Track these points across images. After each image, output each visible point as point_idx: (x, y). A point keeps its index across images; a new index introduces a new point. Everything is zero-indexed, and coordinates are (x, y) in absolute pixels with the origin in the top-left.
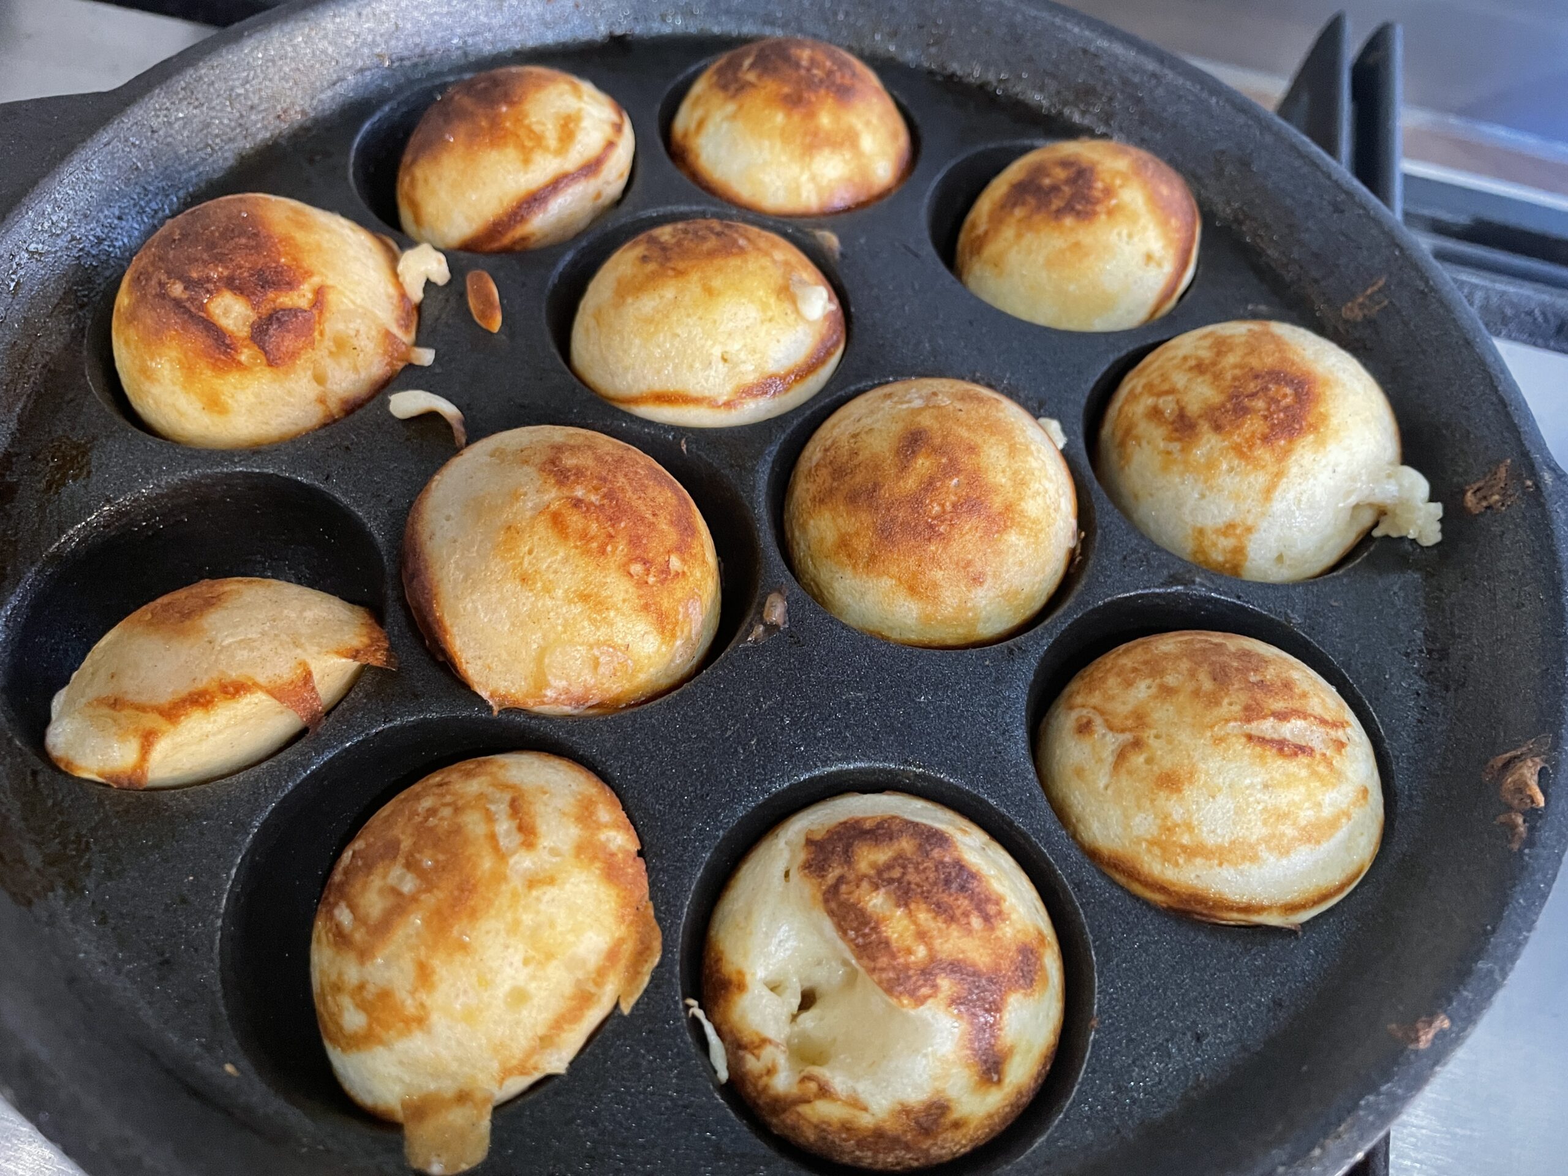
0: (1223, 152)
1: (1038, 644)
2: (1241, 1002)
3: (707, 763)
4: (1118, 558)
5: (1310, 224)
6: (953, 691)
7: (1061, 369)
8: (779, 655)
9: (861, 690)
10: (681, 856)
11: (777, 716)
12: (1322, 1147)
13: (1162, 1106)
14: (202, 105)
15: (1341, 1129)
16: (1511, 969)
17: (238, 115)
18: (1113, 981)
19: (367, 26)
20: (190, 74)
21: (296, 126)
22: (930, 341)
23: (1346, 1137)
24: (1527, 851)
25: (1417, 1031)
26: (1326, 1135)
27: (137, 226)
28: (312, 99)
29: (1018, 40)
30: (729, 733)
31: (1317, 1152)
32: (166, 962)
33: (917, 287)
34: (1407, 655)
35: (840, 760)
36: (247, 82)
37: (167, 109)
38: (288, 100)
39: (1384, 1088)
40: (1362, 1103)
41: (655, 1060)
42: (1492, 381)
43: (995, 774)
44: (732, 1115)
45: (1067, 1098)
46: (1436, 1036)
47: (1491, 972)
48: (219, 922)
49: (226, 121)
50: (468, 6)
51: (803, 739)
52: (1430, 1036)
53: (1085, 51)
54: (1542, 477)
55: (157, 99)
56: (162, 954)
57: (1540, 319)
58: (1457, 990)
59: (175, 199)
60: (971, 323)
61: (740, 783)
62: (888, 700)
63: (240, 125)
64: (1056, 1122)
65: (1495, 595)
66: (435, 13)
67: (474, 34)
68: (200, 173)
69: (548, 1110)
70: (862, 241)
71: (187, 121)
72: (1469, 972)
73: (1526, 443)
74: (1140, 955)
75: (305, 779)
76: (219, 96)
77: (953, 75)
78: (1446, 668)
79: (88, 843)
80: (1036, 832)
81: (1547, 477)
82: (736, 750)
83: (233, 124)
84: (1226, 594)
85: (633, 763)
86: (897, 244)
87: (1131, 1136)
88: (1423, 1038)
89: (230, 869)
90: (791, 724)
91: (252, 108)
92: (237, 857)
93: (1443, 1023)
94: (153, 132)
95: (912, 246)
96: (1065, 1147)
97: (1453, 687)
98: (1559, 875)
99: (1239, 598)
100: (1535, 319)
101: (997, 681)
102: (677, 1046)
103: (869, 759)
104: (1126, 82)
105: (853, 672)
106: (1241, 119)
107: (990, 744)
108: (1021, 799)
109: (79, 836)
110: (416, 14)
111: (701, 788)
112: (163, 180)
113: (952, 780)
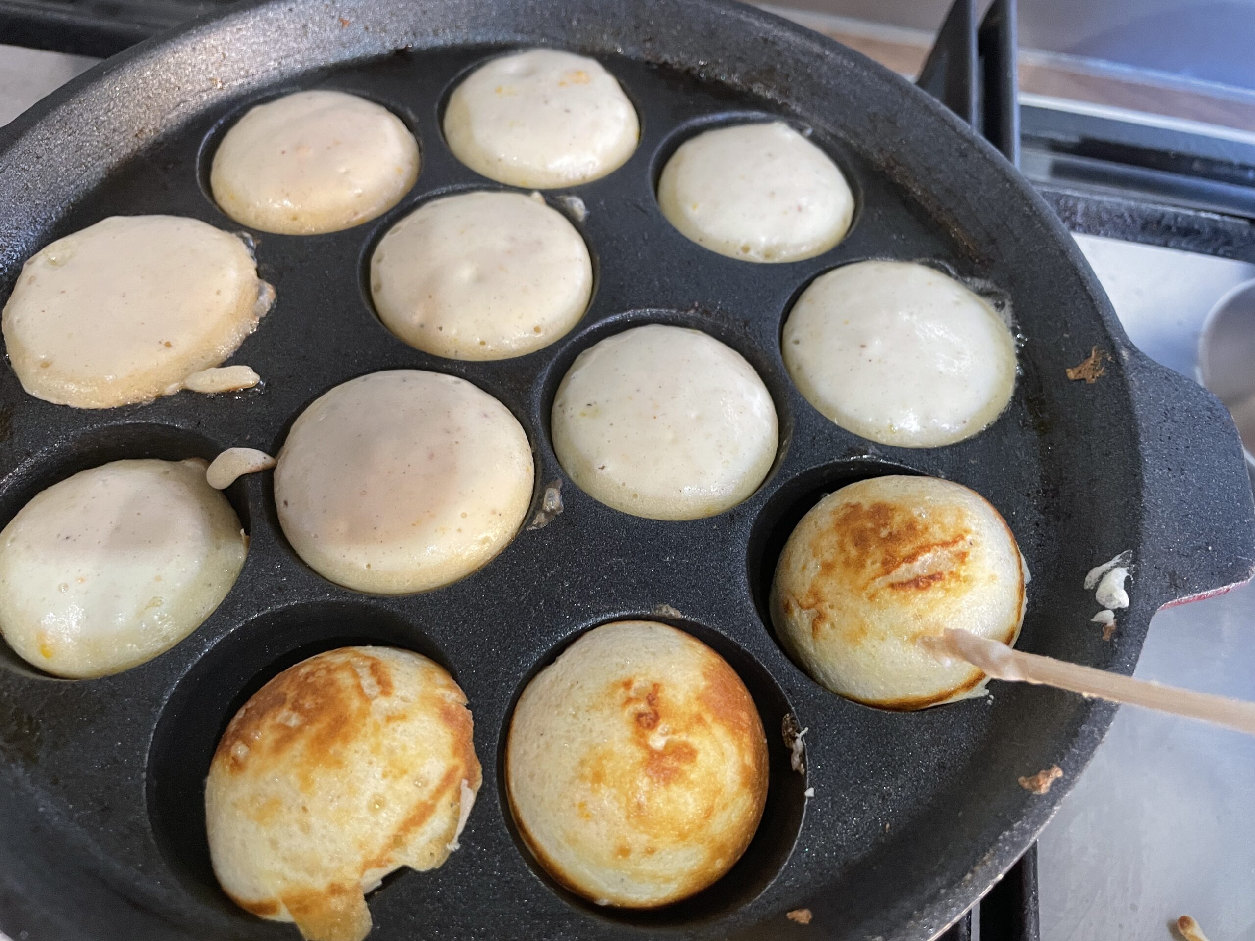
0: (875, 114)
1: (752, 510)
2: (915, 768)
3: (508, 623)
4: (809, 438)
5: (943, 167)
6: (690, 551)
7: (759, 294)
8: (558, 534)
9: (621, 557)
10: (493, 694)
11: (559, 581)
12: (973, 872)
13: (859, 850)
14: (75, 132)
15: (985, 858)
16: (1107, 730)
17: (104, 137)
18: (820, 759)
19: (201, 57)
20: (63, 110)
21: (151, 141)
22: (659, 280)
23: (989, 863)
24: (1116, 640)
25: (1039, 781)
26: (975, 864)
27: (31, 233)
28: (162, 118)
29: (712, 34)
30: (523, 598)
31: (969, 876)
32: (107, 808)
33: (646, 237)
34: (1028, 495)
35: (608, 611)
36: (109, 111)
37: (48, 139)
38: (143, 122)
39: (1015, 826)
40: (1001, 837)
41: (482, 850)
42: (1082, 283)
43: (725, 612)
44: (543, 885)
45: (790, 849)
46: (1053, 784)
47: (1092, 732)
48: (144, 775)
49: (95, 143)
50: (280, 35)
52: (1049, 784)
53: (766, 40)
54: (1120, 355)
55: (40, 132)
56: (103, 804)
57: (1129, 220)
58: (1067, 748)
59: (60, 209)
60: (689, 263)
61: (534, 635)
62: (642, 562)
63: (107, 145)
64: (783, 868)
65: (1090, 445)
66: (254, 43)
67: (287, 56)
68: (78, 186)
69: (404, 894)
70: (602, 203)
71: (64, 147)
72: (1076, 734)
73: (1108, 329)
74: (839, 739)
75: (200, 660)
76: (87, 124)
77: (666, 63)
78: (1058, 504)
79: (37, 722)
80: (757, 652)
81: (1125, 354)
82: (529, 610)
83: (101, 145)
84: (890, 459)
85: (451, 627)
86: (629, 204)
87: (838, 874)
88: (1044, 786)
89: (149, 733)
90: (570, 587)
91: (114, 131)
92: (153, 724)
93: (1057, 773)
94: (38, 158)
95: (641, 205)
96: (790, 886)
97: (1062, 518)
98: (1141, 656)
99: (901, 462)
100: (1125, 221)
101: (723, 541)
102: (499, 838)
103: (631, 609)
104: (797, 61)
105: (614, 543)
106: (886, 88)
107: (720, 590)
108: (745, 629)
109: (30, 719)
110: (238, 45)
111: (504, 642)
112: (49, 195)
113: (693, 619)
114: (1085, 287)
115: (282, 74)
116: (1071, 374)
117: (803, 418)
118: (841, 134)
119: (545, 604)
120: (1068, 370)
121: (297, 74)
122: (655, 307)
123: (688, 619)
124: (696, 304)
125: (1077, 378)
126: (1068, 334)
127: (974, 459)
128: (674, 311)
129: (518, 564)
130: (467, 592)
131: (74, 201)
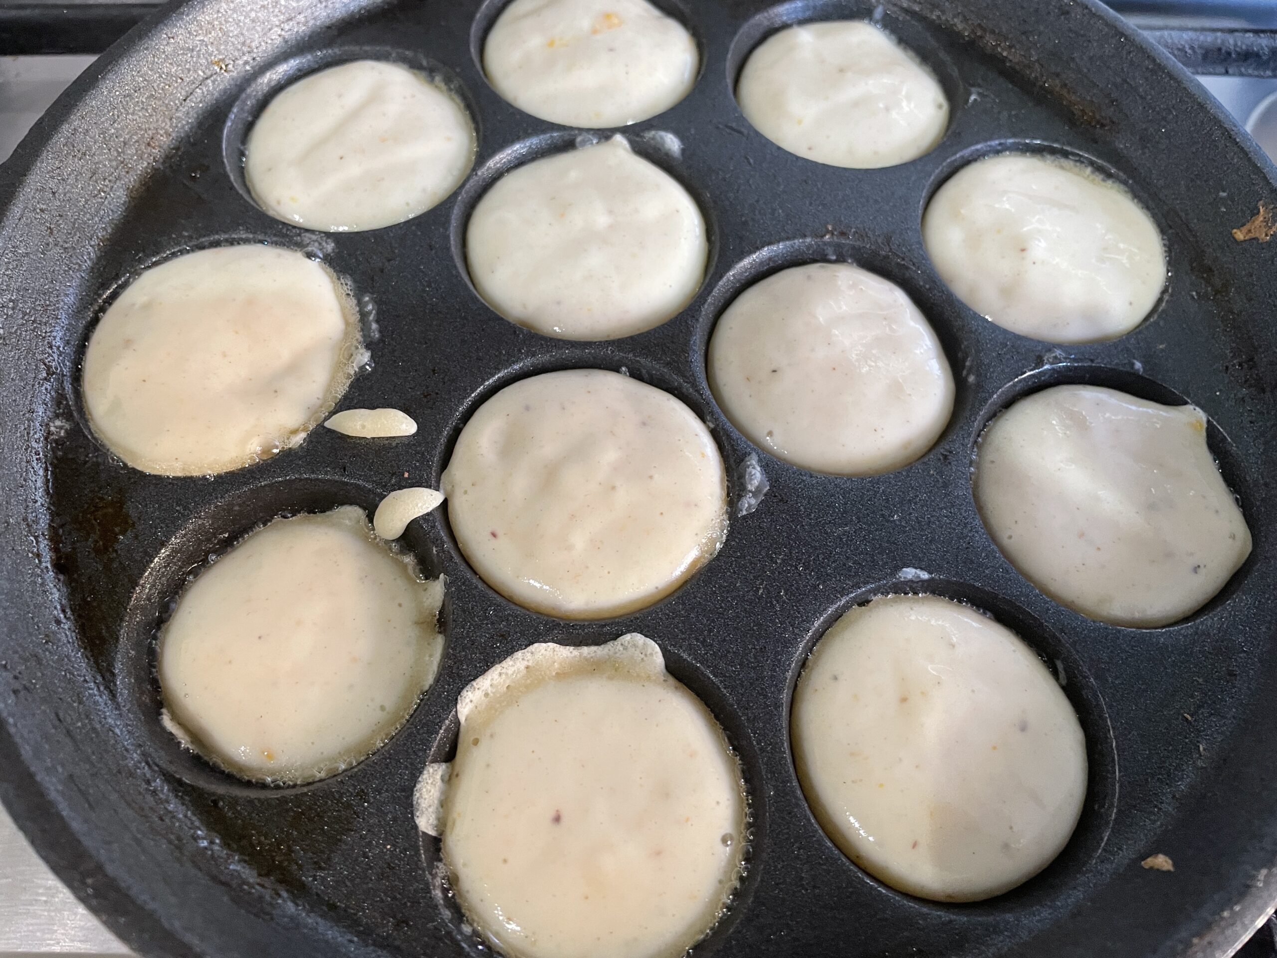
1: (963, 445)
3: (754, 621)
4: (996, 355)
6: (916, 503)
7: (891, 204)
8: (772, 514)
9: (846, 525)
10: (765, 702)
11: (791, 566)
14: (85, 154)
17: (115, 154)
18: (1113, 696)
19: (198, 38)
20: (65, 129)
21: (165, 148)
22: (781, 208)
28: (171, 119)
33: (751, 161)
34: (1225, 372)
35: (853, 586)
36: (115, 121)
37: (58, 168)
38: (152, 127)
42: (1229, 134)
43: (972, 562)
44: (883, 891)
45: (1113, 794)
49: (108, 163)
51: (818, 578)
55: (47, 161)
60: (806, 182)
61: (785, 629)
62: (869, 526)
63: (121, 162)
64: (1113, 817)
67: (289, 20)
70: (693, 131)
71: (77, 174)
76: (95, 142)
78: (1257, 375)
80: (1015, 597)
82: (772, 604)
83: (114, 163)
85: (698, 639)
86: (721, 126)
90: (804, 569)
91: (125, 143)
95: (734, 125)
97: (1268, 389)
99: (1093, 362)
101: (945, 485)
105: (834, 511)
108: (996, 575)
110: (235, 16)
111: (758, 643)
112: (75, 234)
113: (941, 577)
114: (1235, 139)
115: (286, 42)
116: (1240, 235)
117: (980, 334)
118: (917, 8)
119: (786, 594)
120: (1235, 231)
121: (303, 38)
122: (788, 239)
123: (937, 577)
124: (830, 228)
125: (1246, 238)
126: (1224, 191)
127: (1161, 343)
128: (808, 240)
129: (743, 557)
130: (701, 598)
131: (103, 236)
